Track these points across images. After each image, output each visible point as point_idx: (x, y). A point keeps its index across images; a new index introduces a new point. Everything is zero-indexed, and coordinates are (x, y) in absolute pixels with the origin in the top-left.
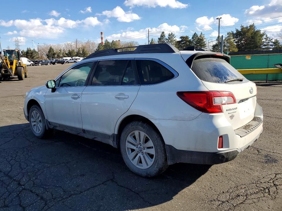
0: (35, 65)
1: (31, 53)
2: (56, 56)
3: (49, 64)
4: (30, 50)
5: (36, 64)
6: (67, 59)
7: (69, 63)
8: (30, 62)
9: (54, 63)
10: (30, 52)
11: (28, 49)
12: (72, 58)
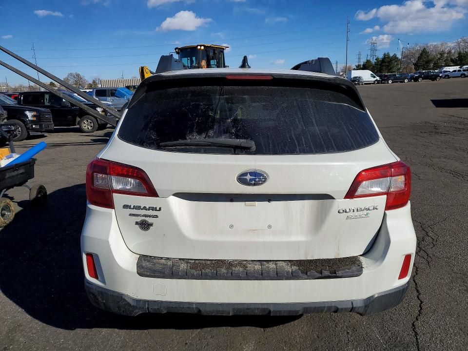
0: (382, 83)
1: (389, 62)
2: (432, 65)
3: (406, 81)
4: (389, 57)
5: (384, 80)
6: (449, 70)
7: (449, 78)
8: (374, 77)
9: (416, 79)
10: (386, 60)
11: (385, 55)
12: (460, 68)
